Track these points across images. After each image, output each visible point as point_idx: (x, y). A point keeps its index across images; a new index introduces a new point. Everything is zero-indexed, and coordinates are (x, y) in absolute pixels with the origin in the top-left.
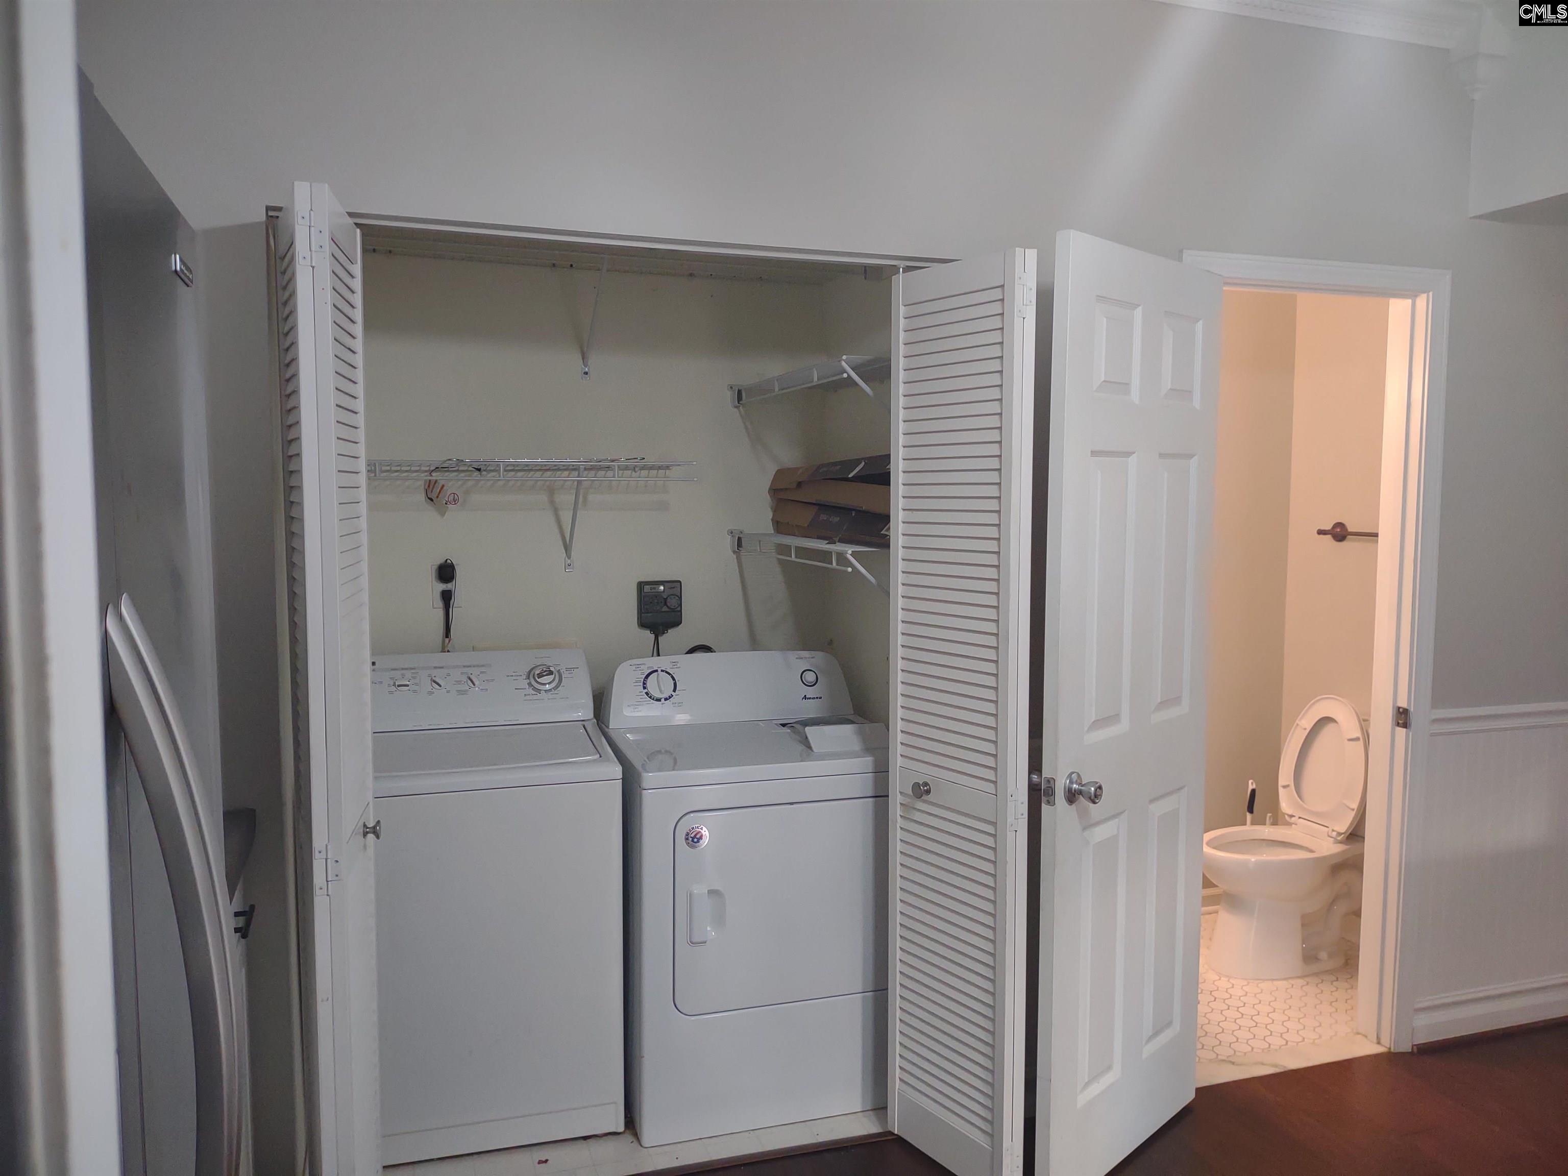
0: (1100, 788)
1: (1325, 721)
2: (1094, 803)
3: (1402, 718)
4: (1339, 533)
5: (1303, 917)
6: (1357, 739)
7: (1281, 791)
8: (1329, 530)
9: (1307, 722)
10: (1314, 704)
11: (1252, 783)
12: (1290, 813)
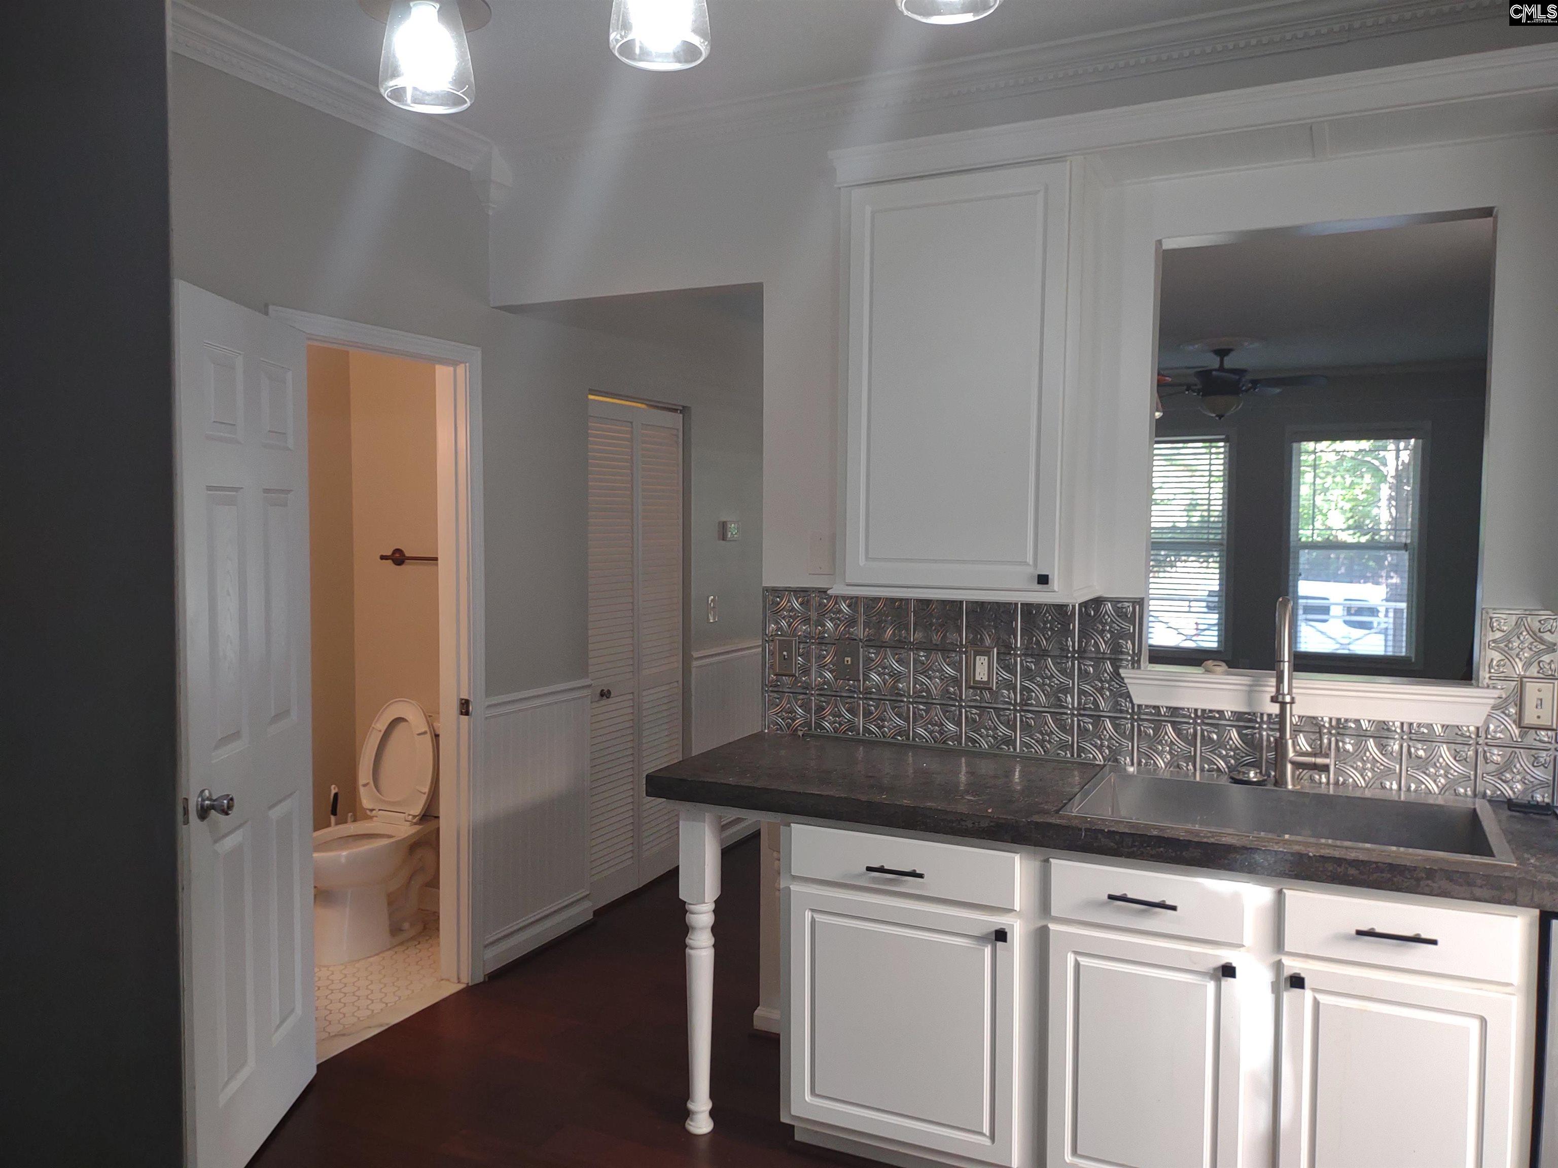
0: (232, 799)
1: (399, 720)
2: (227, 814)
3: (465, 707)
4: (398, 558)
5: (389, 895)
6: (425, 733)
7: (362, 791)
8: (389, 556)
9: (381, 725)
10: (386, 707)
11: (334, 788)
12: (371, 808)
